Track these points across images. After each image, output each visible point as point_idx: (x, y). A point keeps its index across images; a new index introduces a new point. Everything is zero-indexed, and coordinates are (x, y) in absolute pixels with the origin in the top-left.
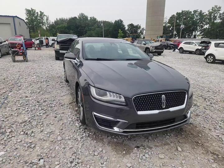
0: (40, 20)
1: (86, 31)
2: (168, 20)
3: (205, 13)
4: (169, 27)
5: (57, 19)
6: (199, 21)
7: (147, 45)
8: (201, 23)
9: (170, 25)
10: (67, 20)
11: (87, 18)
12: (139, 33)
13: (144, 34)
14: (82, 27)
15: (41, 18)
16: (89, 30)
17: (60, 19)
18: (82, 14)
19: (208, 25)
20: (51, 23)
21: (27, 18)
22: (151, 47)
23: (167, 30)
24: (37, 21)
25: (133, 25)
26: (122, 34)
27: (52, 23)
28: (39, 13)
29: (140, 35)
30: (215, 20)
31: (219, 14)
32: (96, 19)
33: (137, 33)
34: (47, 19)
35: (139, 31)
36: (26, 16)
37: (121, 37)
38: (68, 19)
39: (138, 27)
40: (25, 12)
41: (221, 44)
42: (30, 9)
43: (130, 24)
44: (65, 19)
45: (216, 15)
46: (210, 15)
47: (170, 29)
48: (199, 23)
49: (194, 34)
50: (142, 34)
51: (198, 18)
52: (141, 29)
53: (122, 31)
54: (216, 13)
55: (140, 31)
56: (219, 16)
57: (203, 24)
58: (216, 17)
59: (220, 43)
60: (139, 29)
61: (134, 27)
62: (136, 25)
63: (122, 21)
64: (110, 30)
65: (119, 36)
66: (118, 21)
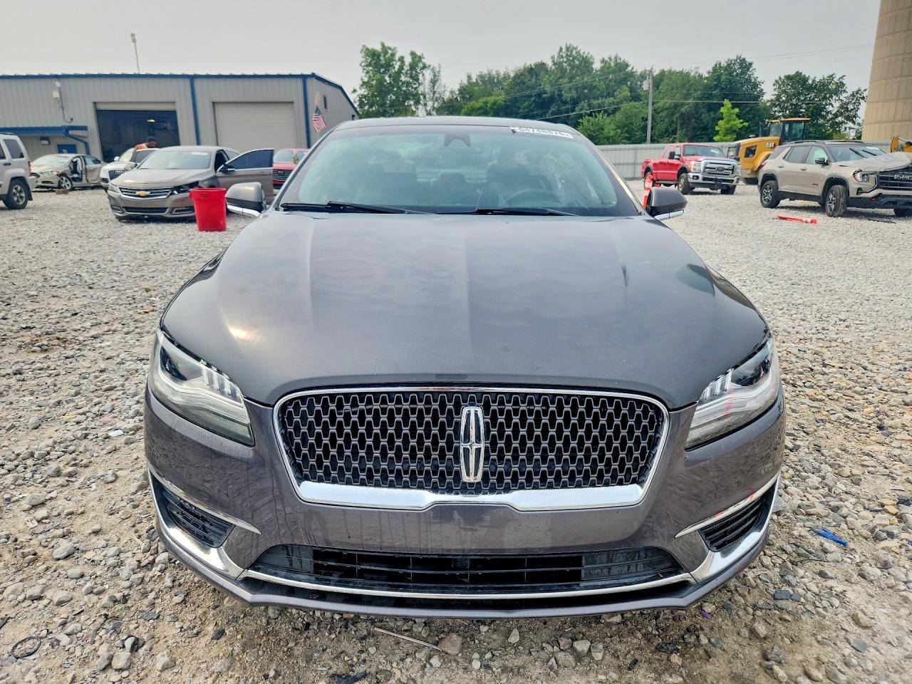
0: (408, 84)
1: (581, 116)
5: (469, 77)
7: (833, 164)
10: (506, 77)
11: (586, 63)
12: (836, 116)
13: (858, 120)
14: (565, 103)
15: (411, 77)
16: (590, 115)
17: (481, 77)
18: (567, 49)
20: (447, 96)
21: (366, 79)
22: (858, 175)
24: (399, 88)
25: (805, 80)
26: (738, 123)
27: (452, 92)
28: (408, 60)
29: (842, 123)
32: (627, 66)
33: (824, 117)
34: (434, 82)
35: (834, 106)
36: (363, 75)
37: (728, 137)
38: (512, 75)
39: (828, 88)
40: (360, 58)
42: (378, 48)
43: (788, 77)
44: (502, 73)
50: (851, 118)
52: (843, 96)
53: (737, 110)
55: (837, 105)
60: (834, 97)
61: (810, 89)
62: (817, 80)
63: (751, 64)
64: (685, 107)
65: (718, 131)
66: (729, 65)
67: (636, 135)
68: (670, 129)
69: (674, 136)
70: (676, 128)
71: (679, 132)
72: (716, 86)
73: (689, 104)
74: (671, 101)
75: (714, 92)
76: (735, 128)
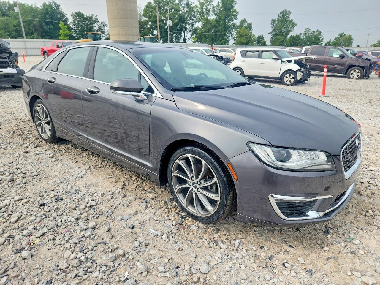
2: (143, 11)
3: (194, 3)
4: (146, 23)
6: (188, 16)
8: (190, 19)
9: (147, 19)
12: (97, 31)
13: (106, 33)
19: (201, 23)
23: (144, 28)
25: (83, 15)
26: (68, 32)
29: (100, 34)
30: (209, 15)
31: (212, 6)
33: (94, 31)
37: (66, 38)
39: (92, 20)
41: (248, 53)
43: (76, 13)
45: (209, 7)
46: (202, 8)
47: (149, 26)
48: (187, 18)
49: (183, 35)
50: (103, 33)
51: (185, 11)
52: (98, 23)
53: (66, 26)
54: (208, 5)
55: (97, 27)
56: (212, 10)
57: (193, 20)
58: (209, 11)
59: (248, 51)
60: (95, 23)
61: (86, 19)
62: (88, 16)
63: (59, 5)
64: (35, 22)
65: (60, 35)
66: (50, 5)
67: (13, 34)
68: (30, 32)
69: (33, 35)
70: (33, 31)
71: (35, 34)
72: (47, 14)
73: (36, 20)
74: (27, 18)
75: (46, 16)
76: (68, 34)
